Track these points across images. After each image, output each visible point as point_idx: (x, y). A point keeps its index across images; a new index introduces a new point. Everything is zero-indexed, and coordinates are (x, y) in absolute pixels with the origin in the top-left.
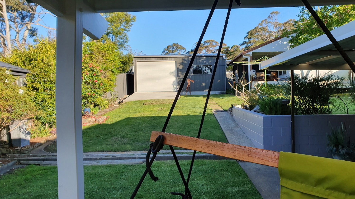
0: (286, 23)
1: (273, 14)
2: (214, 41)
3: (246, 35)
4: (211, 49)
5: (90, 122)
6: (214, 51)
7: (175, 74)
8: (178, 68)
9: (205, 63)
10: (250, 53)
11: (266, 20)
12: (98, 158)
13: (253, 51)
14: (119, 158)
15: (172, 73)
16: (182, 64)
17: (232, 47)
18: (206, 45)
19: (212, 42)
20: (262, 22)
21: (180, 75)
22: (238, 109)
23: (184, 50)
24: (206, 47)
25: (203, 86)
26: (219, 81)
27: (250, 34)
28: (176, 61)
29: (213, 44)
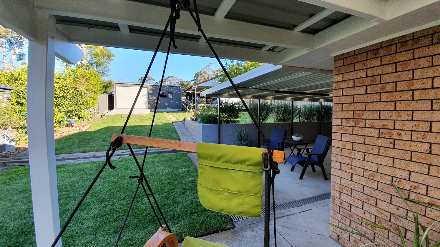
0: (218, 70)
1: (211, 64)
2: (174, 77)
3: (195, 75)
4: (172, 82)
5: (74, 130)
6: (175, 83)
7: (146, 96)
8: (149, 92)
9: (168, 90)
10: (197, 86)
11: (206, 67)
12: (81, 157)
13: (198, 85)
14: (100, 156)
15: (144, 95)
16: (152, 90)
17: (186, 82)
18: (169, 79)
19: (173, 77)
20: (204, 68)
21: (150, 97)
22: (188, 121)
23: (154, 81)
24: (169, 80)
25: (166, 105)
26: (177, 102)
27: (197, 75)
28: (147, 88)
29: (174, 79)
